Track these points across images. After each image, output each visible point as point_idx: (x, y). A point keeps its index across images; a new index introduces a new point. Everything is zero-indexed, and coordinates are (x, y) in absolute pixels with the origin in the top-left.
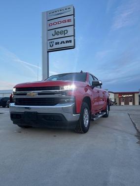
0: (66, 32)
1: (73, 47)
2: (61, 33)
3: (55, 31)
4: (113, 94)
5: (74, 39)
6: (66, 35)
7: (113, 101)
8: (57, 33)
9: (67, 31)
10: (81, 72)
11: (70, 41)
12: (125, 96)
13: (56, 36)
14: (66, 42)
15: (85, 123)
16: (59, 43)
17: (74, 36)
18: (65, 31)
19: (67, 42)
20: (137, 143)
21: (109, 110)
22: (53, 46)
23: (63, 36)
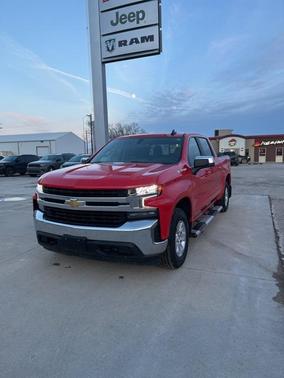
0: (141, 16)
1: (158, 52)
2: (130, 18)
3: (117, 14)
4: (244, 140)
5: (160, 33)
6: (142, 23)
7: (242, 153)
8: (120, 19)
9: (143, 12)
10: (173, 133)
11: (151, 38)
12: (267, 144)
13: (120, 27)
14: (142, 41)
15: (177, 250)
16: (126, 41)
17: (159, 25)
18: (138, 13)
19: (144, 39)
20: (274, 299)
21: (229, 196)
22: (113, 49)
23: (134, 24)
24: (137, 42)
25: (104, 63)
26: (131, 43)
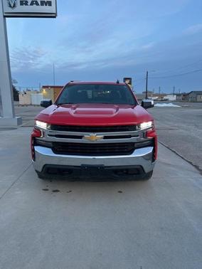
1: (54, 16)
11: (50, 3)
14: (42, 4)
16: (27, 2)
22: (14, 6)
24: (37, 4)
25: (5, 17)
26: (32, 4)
